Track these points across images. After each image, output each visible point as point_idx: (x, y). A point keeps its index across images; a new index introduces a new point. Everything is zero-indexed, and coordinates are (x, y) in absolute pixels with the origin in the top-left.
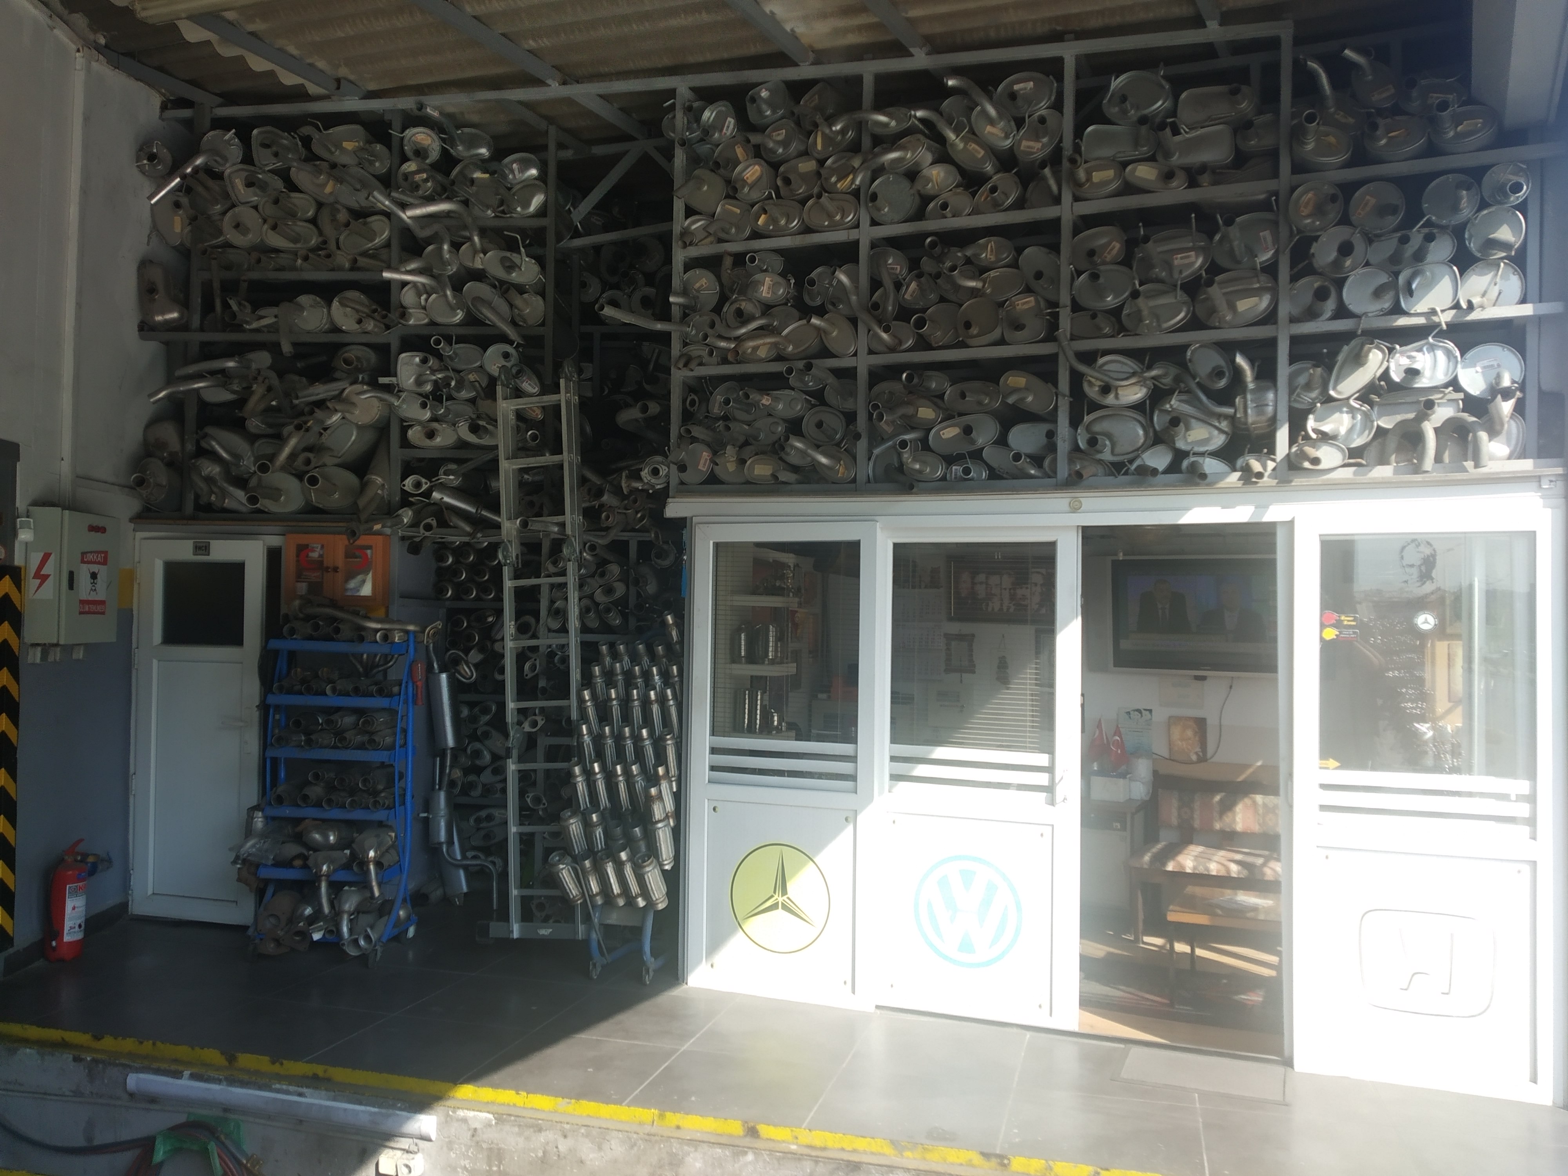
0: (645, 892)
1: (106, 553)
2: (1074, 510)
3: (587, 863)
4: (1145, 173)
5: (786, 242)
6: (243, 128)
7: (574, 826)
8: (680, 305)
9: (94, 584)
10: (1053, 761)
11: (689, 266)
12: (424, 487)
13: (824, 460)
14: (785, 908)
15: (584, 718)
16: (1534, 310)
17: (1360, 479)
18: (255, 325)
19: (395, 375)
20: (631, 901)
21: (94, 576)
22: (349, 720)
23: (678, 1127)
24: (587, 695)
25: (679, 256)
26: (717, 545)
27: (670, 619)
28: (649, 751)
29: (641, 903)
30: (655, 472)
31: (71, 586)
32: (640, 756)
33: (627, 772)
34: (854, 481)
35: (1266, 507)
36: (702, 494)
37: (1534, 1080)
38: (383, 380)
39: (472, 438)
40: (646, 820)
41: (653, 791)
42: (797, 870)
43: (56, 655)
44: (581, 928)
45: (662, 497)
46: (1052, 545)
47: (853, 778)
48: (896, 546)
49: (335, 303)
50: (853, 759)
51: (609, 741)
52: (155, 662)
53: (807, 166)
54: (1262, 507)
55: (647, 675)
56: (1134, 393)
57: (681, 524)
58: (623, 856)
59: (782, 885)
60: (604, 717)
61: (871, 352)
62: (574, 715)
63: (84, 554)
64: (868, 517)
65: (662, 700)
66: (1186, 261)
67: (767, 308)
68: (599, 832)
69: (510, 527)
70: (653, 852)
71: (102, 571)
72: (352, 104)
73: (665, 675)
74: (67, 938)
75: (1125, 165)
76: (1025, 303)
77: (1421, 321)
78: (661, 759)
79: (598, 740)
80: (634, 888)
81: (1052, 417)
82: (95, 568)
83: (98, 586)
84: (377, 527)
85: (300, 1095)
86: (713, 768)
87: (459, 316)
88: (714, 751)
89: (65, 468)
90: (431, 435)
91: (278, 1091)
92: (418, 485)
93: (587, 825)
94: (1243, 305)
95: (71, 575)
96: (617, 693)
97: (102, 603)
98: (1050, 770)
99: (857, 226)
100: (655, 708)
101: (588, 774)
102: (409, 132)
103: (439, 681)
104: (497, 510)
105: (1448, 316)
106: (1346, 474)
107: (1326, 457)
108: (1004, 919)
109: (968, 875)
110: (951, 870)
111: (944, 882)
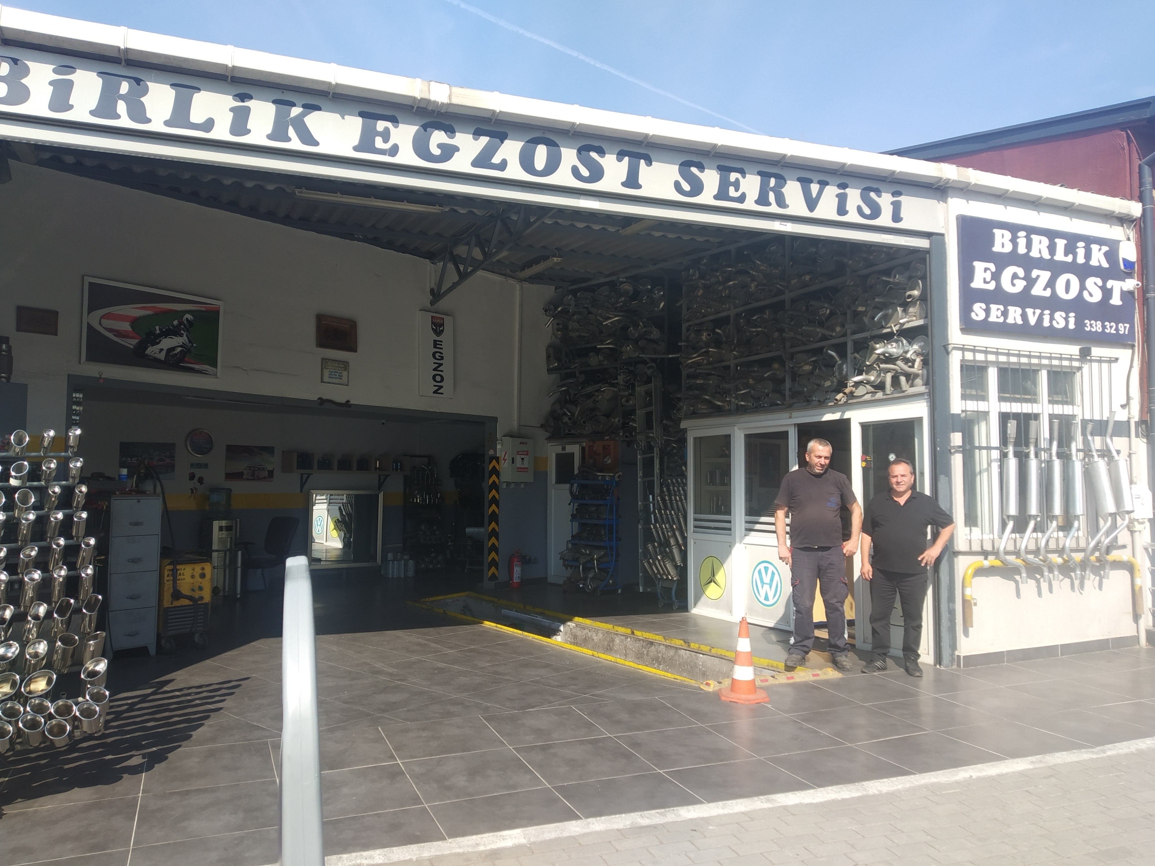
0: (669, 573)
1: (528, 451)
2: (790, 418)
3: (651, 561)
4: (808, 278)
6: (574, 293)
7: (650, 547)
8: (684, 345)
9: (523, 462)
11: (687, 329)
13: (719, 403)
14: (715, 582)
16: (924, 322)
17: (873, 398)
18: (573, 367)
19: (617, 379)
20: (667, 577)
21: (523, 459)
22: (593, 509)
23: (617, 631)
25: (684, 326)
26: (693, 438)
27: (684, 468)
29: (670, 577)
30: (677, 411)
31: (513, 463)
34: (730, 410)
35: (845, 412)
36: (689, 419)
37: (928, 654)
38: (612, 382)
41: (669, 534)
43: (513, 486)
45: (679, 420)
46: (788, 432)
47: (730, 529)
48: (745, 436)
49: (600, 354)
50: (731, 522)
52: (553, 490)
54: (843, 413)
56: (807, 368)
57: (685, 431)
58: (659, 557)
59: (713, 573)
60: (665, 506)
61: (735, 359)
63: (518, 452)
64: (733, 425)
66: (823, 312)
67: (707, 344)
68: (658, 550)
71: (526, 458)
72: (602, 280)
73: (683, 491)
74: (515, 581)
75: (802, 276)
77: (890, 330)
79: (662, 516)
80: (666, 571)
82: (523, 456)
83: (524, 463)
85: (536, 617)
86: (695, 527)
88: (695, 520)
89: (515, 423)
90: (627, 401)
91: (532, 616)
94: (838, 329)
95: (513, 459)
97: (527, 468)
99: (729, 309)
101: (656, 528)
102: (622, 286)
105: (897, 327)
106: (868, 397)
107: (860, 391)
108: (777, 587)
109: (766, 569)
110: (761, 567)
111: (760, 572)
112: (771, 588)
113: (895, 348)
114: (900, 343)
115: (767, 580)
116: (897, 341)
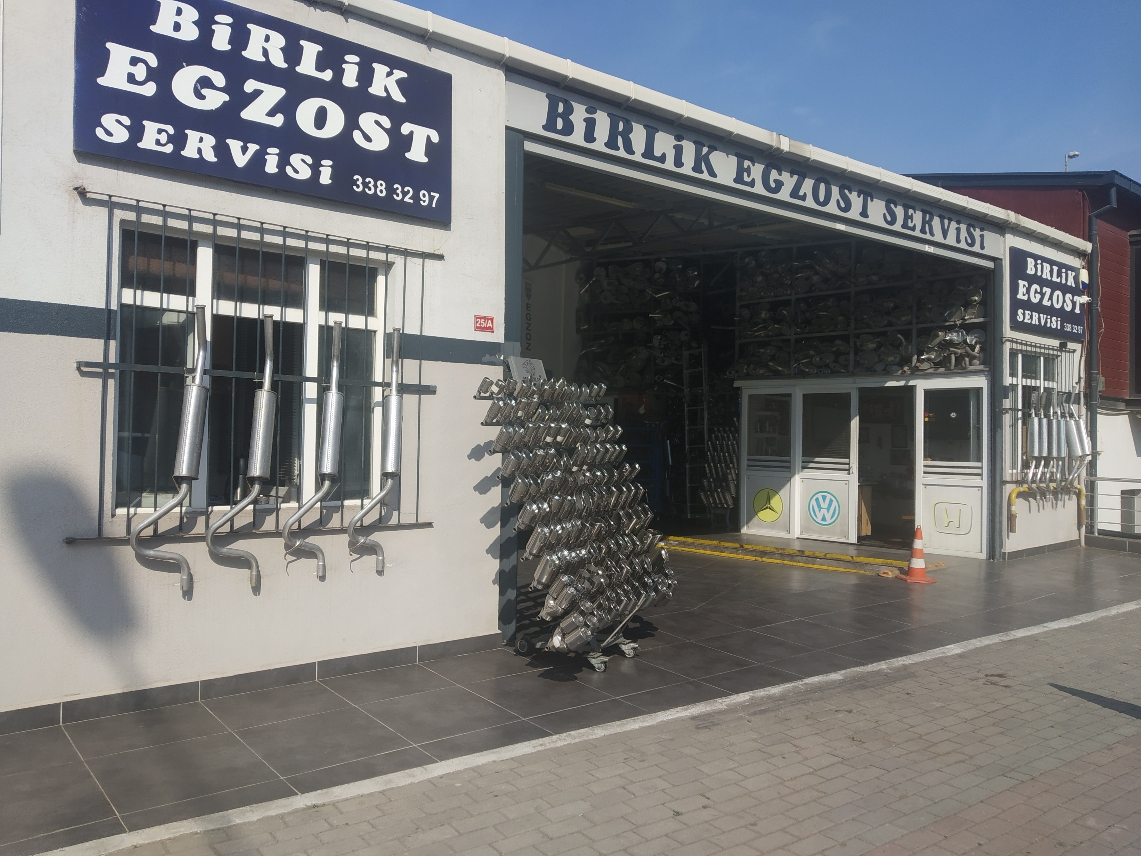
0: (727, 503)
2: (854, 383)
3: (709, 493)
4: (875, 278)
5: (770, 300)
7: (705, 482)
8: (738, 321)
10: (850, 461)
11: (741, 307)
12: (661, 379)
13: (780, 368)
14: (770, 509)
15: (709, 450)
16: (983, 320)
17: (935, 372)
19: (652, 343)
20: (722, 505)
24: (709, 443)
25: (738, 304)
26: (748, 395)
27: (735, 419)
28: (728, 460)
29: (725, 506)
30: (730, 373)
32: (725, 462)
33: (721, 466)
34: (790, 374)
35: (910, 381)
36: (744, 380)
37: (981, 552)
38: (648, 345)
39: (676, 362)
40: (726, 480)
41: (728, 471)
42: (774, 496)
44: (708, 515)
45: (733, 380)
46: (850, 393)
47: (789, 467)
48: (804, 395)
49: (634, 321)
50: (789, 462)
51: (716, 457)
53: (776, 276)
54: (908, 381)
55: (728, 437)
56: (872, 346)
57: (739, 389)
58: (719, 490)
59: (769, 501)
60: (715, 449)
61: (795, 334)
62: (706, 449)
64: (794, 386)
65: (733, 445)
66: (888, 305)
67: (764, 321)
68: (713, 484)
69: (686, 391)
70: (729, 490)
72: (639, 257)
73: (734, 437)
75: (868, 276)
76: (841, 318)
77: (952, 323)
78: (732, 462)
79: (713, 457)
80: (723, 501)
81: (848, 354)
84: (647, 392)
86: (748, 466)
87: (672, 322)
88: (748, 460)
92: (659, 378)
93: (709, 481)
94: (903, 319)
96: (719, 442)
98: (849, 464)
99: (791, 295)
100: (731, 447)
101: (709, 466)
102: (657, 264)
103: (667, 443)
104: (683, 385)
105: (960, 322)
106: (931, 371)
107: (925, 366)
108: (835, 510)
109: (824, 498)
110: (819, 496)
111: (817, 500)
112: (828, 512)
113: (955, 336)
114: (960, 334)
115: (824, 505)
116: (957, 332)
